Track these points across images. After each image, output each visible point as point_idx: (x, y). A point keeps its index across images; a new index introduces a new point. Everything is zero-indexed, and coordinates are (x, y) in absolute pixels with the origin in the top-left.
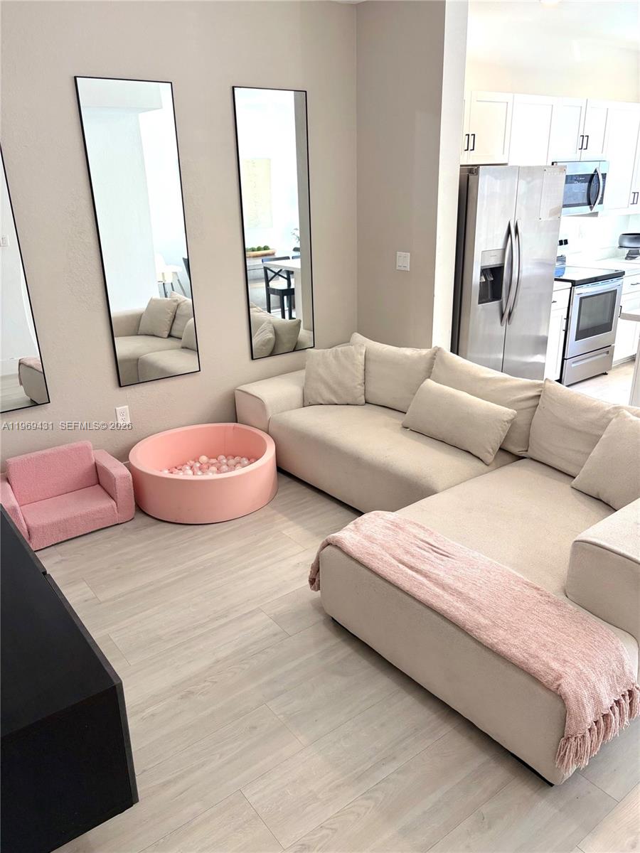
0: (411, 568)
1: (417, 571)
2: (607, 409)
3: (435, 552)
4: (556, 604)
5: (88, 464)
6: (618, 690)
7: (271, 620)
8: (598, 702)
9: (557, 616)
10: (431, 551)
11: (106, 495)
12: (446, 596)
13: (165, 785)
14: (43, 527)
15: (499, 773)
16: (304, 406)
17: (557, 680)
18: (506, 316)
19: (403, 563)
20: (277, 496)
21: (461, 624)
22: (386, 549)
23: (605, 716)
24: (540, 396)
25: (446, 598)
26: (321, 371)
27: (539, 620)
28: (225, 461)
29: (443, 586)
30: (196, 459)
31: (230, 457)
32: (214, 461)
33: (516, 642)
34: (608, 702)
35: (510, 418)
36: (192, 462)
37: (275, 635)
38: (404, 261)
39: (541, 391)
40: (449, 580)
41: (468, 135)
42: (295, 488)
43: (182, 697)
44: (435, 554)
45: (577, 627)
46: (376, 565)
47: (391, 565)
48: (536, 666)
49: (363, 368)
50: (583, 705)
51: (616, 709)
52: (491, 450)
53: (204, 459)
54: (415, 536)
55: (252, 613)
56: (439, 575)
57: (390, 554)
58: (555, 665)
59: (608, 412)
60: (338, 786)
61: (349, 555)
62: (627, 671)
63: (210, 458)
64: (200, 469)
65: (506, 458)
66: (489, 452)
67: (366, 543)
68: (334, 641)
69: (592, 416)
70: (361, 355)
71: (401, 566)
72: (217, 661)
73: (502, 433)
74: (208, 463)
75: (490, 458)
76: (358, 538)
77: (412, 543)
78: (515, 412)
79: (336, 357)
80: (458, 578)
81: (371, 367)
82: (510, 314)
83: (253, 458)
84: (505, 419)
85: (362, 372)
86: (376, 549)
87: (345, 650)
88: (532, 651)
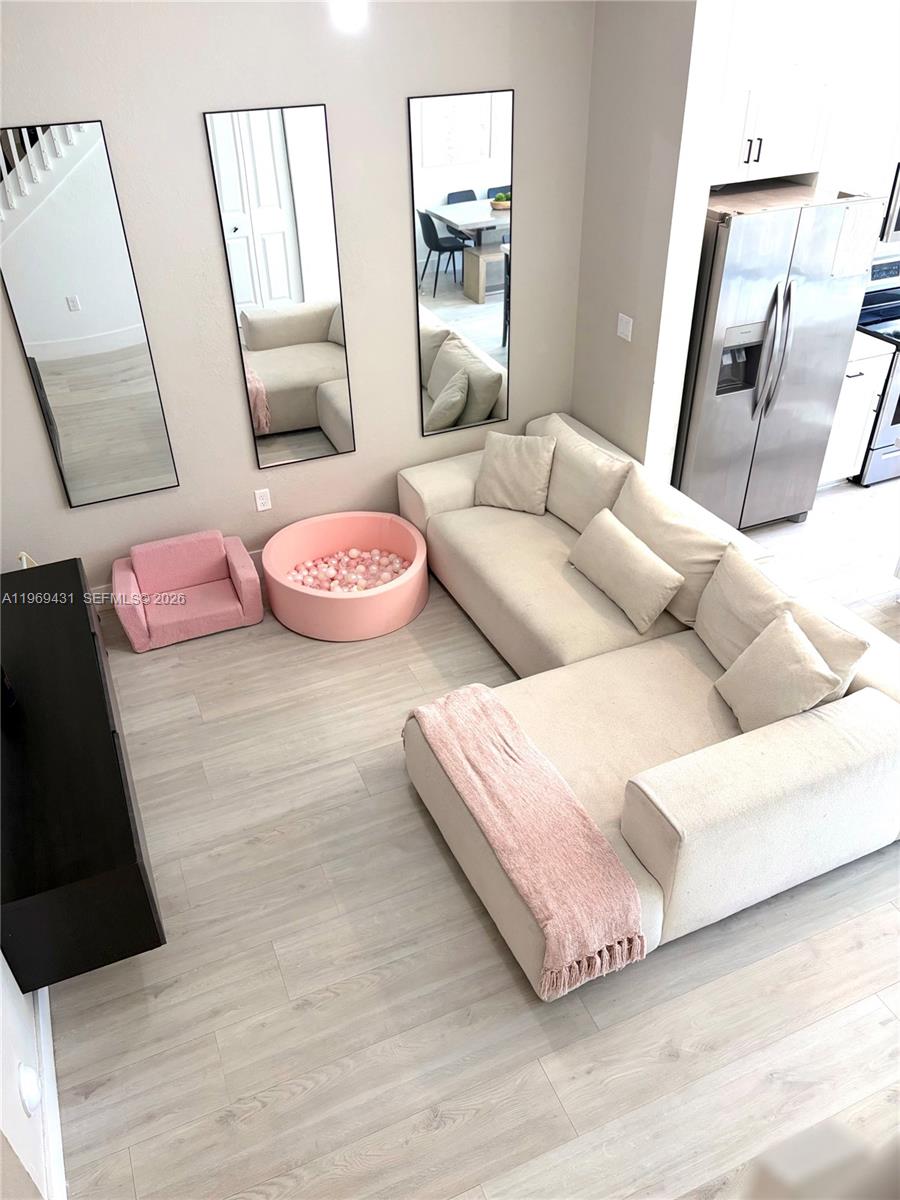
0: (473, 766)
1: (478, 772)
2: (777, 602)
3: (506, 752)
4: (593, 839)
5: (216, 557)
6: (615, 937)
7: (358, 775)
8: (584, 945)
9: (586, 853)
10: (502, 751)
11: (232, 593)
12: (491, 807)
13: (212, 922)
14: (163, 626)
15: (505, 977)
16: (475, 506)
17: (547, 919)
18: (763, 405)
19: (469, 760)
20: (423, 614)
21: (491, 842)
22: (461, 738)
23: (590, 959)
24: (718, 561)
25: (490, 809)
26: (498, 464)
27: (564, 854)
28: (377, 558)
29: (493, 795)
30: (346, 551)
31: (385, 554)
32: (366, 555)
33: (529, 873)
34: (595, 946)
35: (674, 585)
36: (341, 554)
37: (357, 792)
38: (626, 327)
39: (722, 556)
40: (501, 789)
41: (751, 141)
42: (446, 606)
43: (249, 843)
44: (505, 755)
45: (598, 869)
46: (443, 755)
47: (456, 759)
48: (536, 903)
49: (548, 468)
50: (564, 947)
51: (606, 954)
52: (646, 618)
53: (354, 553)
54: (496, 729)
55: (345, 762)
56: (494, 781)
57: (461, 746)
58: (552, 905)
59: (778, 607)
60: (355, 957)
61: (424, 735)
62: (631, 922)
63: (362, 551)
64: (348, 565)
65: (671, 625)
66: (645, 621)
67: (445, 728)
68: (412, 809)
69: (759, 607)
70: (548, 452)
71: (465, 762)
72: (292, 811)
73: (662, 600)
74: (359, 557)
75: (643, 626)
76: (440, 718)
77: (488, 736)
78: (683, 579)
79: (518, 449)
80: (511, 789)
81: (559, 470)
82: (768, 402)
83: (407, 561)
84: (668, 586)
85: (546, 474)
86: (450, 736)
87: (418, 822)
88: (538, 887)
